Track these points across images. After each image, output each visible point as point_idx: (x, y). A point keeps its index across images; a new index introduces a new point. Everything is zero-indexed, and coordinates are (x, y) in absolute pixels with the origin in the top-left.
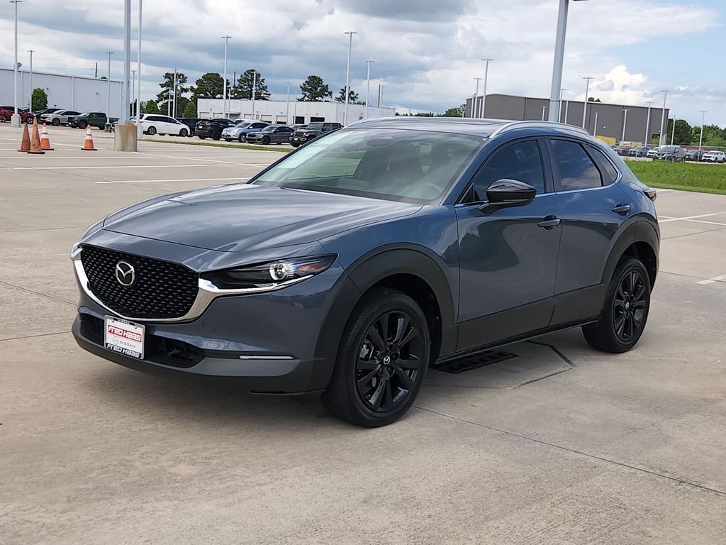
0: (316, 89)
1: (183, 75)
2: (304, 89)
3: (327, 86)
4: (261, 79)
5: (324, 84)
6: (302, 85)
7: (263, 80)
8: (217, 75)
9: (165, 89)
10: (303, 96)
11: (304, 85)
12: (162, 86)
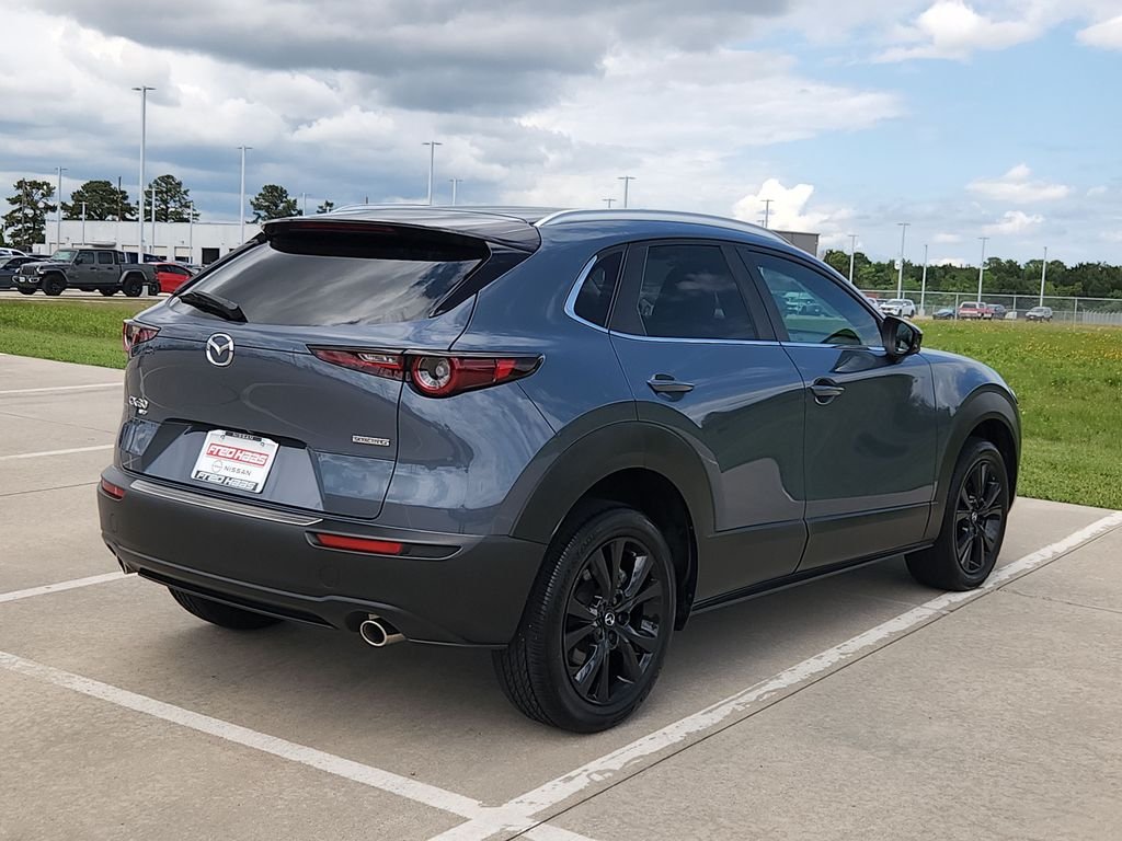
0: (277, 206)
1: (48, 184)
2: (257, 207)
3: (295, 201)
4: (183, 190)
5: (291, 198)
6: (254, 200)
7: (185, 192)
8: (108, 184)
9: (17, 206)
10: (256, 216)
11: (257, 199)
12: (13, 201)
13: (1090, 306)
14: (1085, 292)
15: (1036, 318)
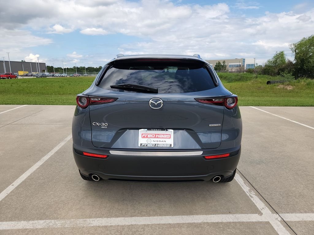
13: (91, 73)
14: (90, 71)
15: (85, 76)
